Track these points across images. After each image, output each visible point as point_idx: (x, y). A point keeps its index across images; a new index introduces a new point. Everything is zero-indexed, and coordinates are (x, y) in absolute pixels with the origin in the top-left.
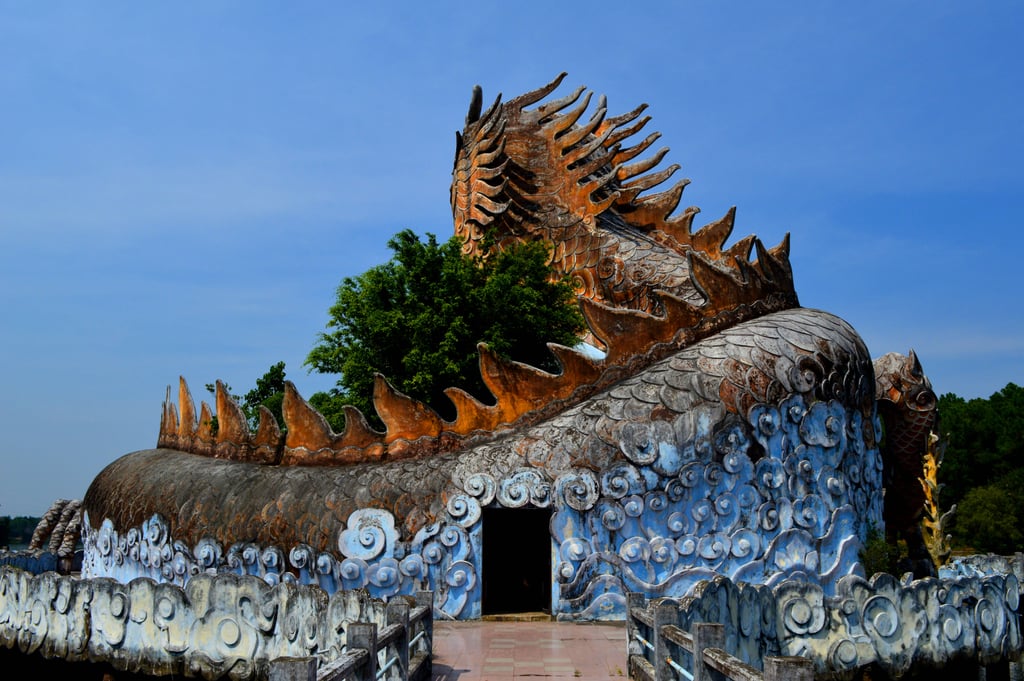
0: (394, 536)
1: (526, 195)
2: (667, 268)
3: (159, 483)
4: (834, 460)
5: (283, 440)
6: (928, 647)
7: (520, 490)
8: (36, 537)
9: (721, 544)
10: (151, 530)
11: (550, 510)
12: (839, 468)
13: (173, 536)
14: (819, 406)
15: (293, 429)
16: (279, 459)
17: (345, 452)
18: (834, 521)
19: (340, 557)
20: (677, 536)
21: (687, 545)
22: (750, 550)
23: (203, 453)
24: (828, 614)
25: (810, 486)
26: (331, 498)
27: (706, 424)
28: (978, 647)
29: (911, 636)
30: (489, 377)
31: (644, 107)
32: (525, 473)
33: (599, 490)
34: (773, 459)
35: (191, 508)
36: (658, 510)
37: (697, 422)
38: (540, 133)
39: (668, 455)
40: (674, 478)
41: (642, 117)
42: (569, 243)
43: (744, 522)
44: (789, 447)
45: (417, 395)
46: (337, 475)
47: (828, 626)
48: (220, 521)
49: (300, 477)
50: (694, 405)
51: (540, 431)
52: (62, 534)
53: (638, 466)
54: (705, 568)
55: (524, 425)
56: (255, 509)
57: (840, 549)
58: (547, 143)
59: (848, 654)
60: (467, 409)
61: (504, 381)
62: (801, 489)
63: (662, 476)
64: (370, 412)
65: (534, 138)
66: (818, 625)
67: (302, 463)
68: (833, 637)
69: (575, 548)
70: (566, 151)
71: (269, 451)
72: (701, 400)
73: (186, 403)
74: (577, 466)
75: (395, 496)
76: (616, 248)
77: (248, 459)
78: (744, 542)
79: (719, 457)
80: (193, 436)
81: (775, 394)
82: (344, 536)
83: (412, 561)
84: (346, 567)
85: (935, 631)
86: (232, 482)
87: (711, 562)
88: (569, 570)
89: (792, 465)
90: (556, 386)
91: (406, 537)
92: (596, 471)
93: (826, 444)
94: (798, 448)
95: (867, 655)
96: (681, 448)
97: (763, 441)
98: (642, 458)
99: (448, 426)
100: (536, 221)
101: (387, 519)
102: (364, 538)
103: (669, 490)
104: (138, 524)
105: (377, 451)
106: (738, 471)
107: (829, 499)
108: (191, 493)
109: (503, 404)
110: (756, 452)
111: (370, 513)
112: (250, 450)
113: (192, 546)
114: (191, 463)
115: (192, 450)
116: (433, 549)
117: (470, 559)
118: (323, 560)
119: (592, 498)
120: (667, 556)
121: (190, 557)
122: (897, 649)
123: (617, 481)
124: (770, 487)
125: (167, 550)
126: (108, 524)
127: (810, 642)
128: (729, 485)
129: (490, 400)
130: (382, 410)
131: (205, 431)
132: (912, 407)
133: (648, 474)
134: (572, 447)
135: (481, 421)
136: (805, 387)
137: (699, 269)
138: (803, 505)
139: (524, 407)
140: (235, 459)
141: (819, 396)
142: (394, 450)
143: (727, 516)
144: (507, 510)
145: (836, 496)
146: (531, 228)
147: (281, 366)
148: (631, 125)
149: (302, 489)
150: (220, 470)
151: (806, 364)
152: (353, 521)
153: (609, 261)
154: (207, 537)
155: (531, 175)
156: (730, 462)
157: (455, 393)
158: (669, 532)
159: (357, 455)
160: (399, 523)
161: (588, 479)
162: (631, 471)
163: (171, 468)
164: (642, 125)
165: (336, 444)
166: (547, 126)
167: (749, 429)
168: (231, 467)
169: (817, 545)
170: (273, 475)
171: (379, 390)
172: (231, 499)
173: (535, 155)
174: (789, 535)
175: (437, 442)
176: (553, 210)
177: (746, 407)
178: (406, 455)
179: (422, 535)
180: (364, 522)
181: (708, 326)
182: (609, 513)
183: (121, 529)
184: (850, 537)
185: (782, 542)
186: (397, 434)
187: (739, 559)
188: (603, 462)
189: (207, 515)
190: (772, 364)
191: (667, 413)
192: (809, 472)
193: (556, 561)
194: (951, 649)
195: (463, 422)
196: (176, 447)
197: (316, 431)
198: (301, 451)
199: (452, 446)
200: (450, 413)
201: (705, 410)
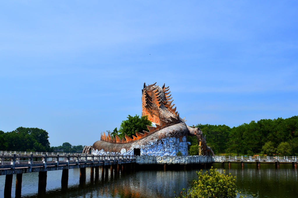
0: (126, 151)
1: (151, 102)
2: (167, 115)
3: (102, 146)
4: (173, 144)
5: (116, 141)
6: (173, 162)
7: (137, 147)
8: (83, 152)
9: (158, 152)
10: (102, 150)
11: (140, 149)
12: (174, 145)
13: (105, 151)
14: (171, 138)
15: (117, 139)
16: (115, 143)
17: (122, 142)
18: (173, 150)
19: (121, 153)
20: (153, 151)
21: (154, 152)
22: (161, 153)
23: (107, 142)
24: (161, 159)
25: (169, 147)
26: (120, 147)
27: (156, 140)
28: (180, 163)
29: (171, 161)
30: (136, 134)
31: (169, 87)
32: (138, 145)
33: (145, 147)
34: (165, 144)
35: (106, 148)
36: (151, 149)
37: (155, 140)
38: (153, 91)
39: (152, 143)
40: (153, 146)
41: (168, 89)
42: (156, 110)
43: (161, 150)
44: (167, 142)
45: (129, 136)
46: (121, 145)
47: (161, 160)
48: (109, 150)
49: (117, 145)
50: (156, 138)
51: (141, 141)
52: (87, 151)
53: (149, 145)
54: (156, 155)
55: (140, 139)
56: (113, 148)
57: (173, 153)
58: (154, 93)
59: (163, 162)
60: (134, 137)
61: (138, 135)
62: (168, 147)
63: (151, 146)
64: (125, 138)
65: (152, 92)
66: (160, 159)
67: (118, 143)
68: (162, 161)
69: (142, 152)
70: (156, 95)
71: (114, 142)
72: (157, 138)
73: (105, 135)
74: (143, 144)
75: (126, 147)
76: (161, 111)
77: (112, 143)
78: (160, 152)
79: (158, 144)
80: (106, 139)
81: (165, 137)
82: (121, 151)
83: (127, 153)
84: (121, 154)
85: (174, 161)
86: (110, 145)
87: (157, 154)
88: (142, 154)
89: (167, 144)
90: (144, 135)
91: (127, 151)
92: (145, 145)
93: (172, 142)
94: (168, 142)
95: (165, 162)
96: (153, 143)
97: (163, 142)
98: (149, 144)
99: (132, 140)
100: (152, 106)
101: (125, 149)
102: (123, 151)
103: (152, 147)
104: (101, 150)
105: (125, 142)
106: (160, 145)
107: (172, 148)
108: (106, 146)
109: (138, 137)
110: (162, 143)
111: (124, 149)
112: (112, 142)
113: (106, 152)
114: (106, 143)
115: (106, 141)
116: (129, 152)
117: (133, 153)
118: (119, 153)
119: (144, 148)
120: (152, 153)
121: (106, 153)
122: (169, 162)
123: (147, 146)
124: (164, 147)
125: (104, 153)
126: (97, 150)
127: (159, 161)
128: (159, 146)
129: (137, 137)
130: (126, 138)
131: (107, 139)
132: (197, 135)
133: (150, 145)
134: (143, 142)
135: (136, 139)
136: (169, 136)
137: (161, 121)
138: (168, 148)
139: (140, 138)
140: (111, 143)
141: (171, 137)
142: (127, 142)
143: (159, 149)
144: (136, 149)
145: (173, 148)
146: (151, 107)
147: (116, 128)
148: (167, 89)
149: (117, 146)
150: (109, 144)
151: (170, 133)
152: (122, 150)
153: (160, 114)
154: (108, 151)
155: (151, 98)
156: (159, 144)
157: (133, 136)
158: (152, 151)
159: (123, 142)
160: (126, 150)
161: (144, 146)
162: (148, 145)
163: (104, 143)
164: (168, 90)
165: (121, 141)
166: (154, 90)
167: (161, 141)
168: (110, 144)
169: (170, 153)
170: (114, 145)
171: (125, 136)
172: (110, 147)
173: (152, 95)
174: (166, 152)
175: (131, 141)
176: (154, 104)
177: (161, 138)
178: (128, 143)
179: (128, 151)
180: (123, 150)
181: (162, 128)
182: (146, 149)
183: (99, 150)
184: (175, 152)
185: (165, 152)
186: (127, 140)
187: (160, 154)
188: (146, 144)
189: (108, 149)
190: (165, 133)
191: (153, 139)
192: (169, 145)
193: (141, 154)
194: (176, 163)
195: (134, 139)
196: (104, 141)
197: (119, 140)
198: (118, 142)
199: (132, 142)
200: (132, 138)
201: (157, 139)
